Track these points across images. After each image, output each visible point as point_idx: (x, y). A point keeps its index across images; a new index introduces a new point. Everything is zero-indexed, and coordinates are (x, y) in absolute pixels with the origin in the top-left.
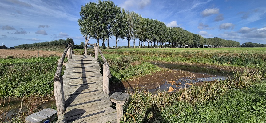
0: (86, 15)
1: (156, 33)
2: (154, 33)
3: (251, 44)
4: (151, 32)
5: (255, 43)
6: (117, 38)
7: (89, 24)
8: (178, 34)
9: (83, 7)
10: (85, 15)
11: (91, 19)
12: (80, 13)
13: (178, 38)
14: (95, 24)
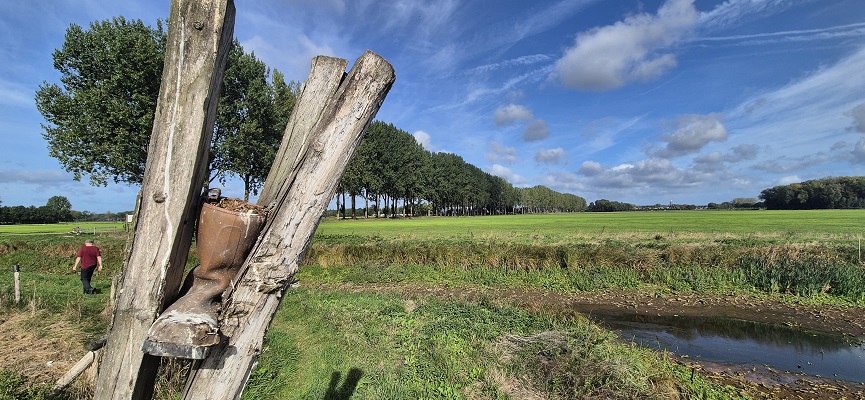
0: (91, 72)
1: (396, 169)
2: (387, 166)
3: (608, 203)
4: (379, 165)
5: (614, 201)
6: (247, 182)
7: (104, 109)
8: (453, 175)
9: (74, 34)
10: (90, 70)
11: (122, 89)
12: (58, 55)
13: (454, 186)
14: (142, 115)
